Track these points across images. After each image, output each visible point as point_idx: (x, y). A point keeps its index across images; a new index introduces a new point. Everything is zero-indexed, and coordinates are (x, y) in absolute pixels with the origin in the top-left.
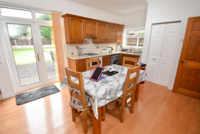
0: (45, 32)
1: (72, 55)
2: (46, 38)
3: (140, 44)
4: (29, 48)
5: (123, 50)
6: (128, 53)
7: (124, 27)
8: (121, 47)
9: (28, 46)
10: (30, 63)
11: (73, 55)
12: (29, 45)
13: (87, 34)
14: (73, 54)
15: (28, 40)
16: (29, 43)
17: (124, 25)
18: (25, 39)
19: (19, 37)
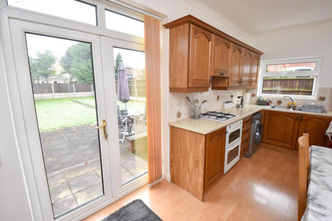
0: (81, 72)
1: (179, 119)
2: (82, 81)
3: (265, 89)
4: (52, 98)
5: (260, 102)
6: (273, 107)
7: (262, 57)
8: (253, 95)
9: (51, 94)
10: (57, 128)
11: (181, 118)
12: (52, 92)
13: (215, 68)
14: (179, 115)
15: (51, 84)
16: (52, 90)
17: (262, 53)
18: (46, 82)
19: (35, 80)
